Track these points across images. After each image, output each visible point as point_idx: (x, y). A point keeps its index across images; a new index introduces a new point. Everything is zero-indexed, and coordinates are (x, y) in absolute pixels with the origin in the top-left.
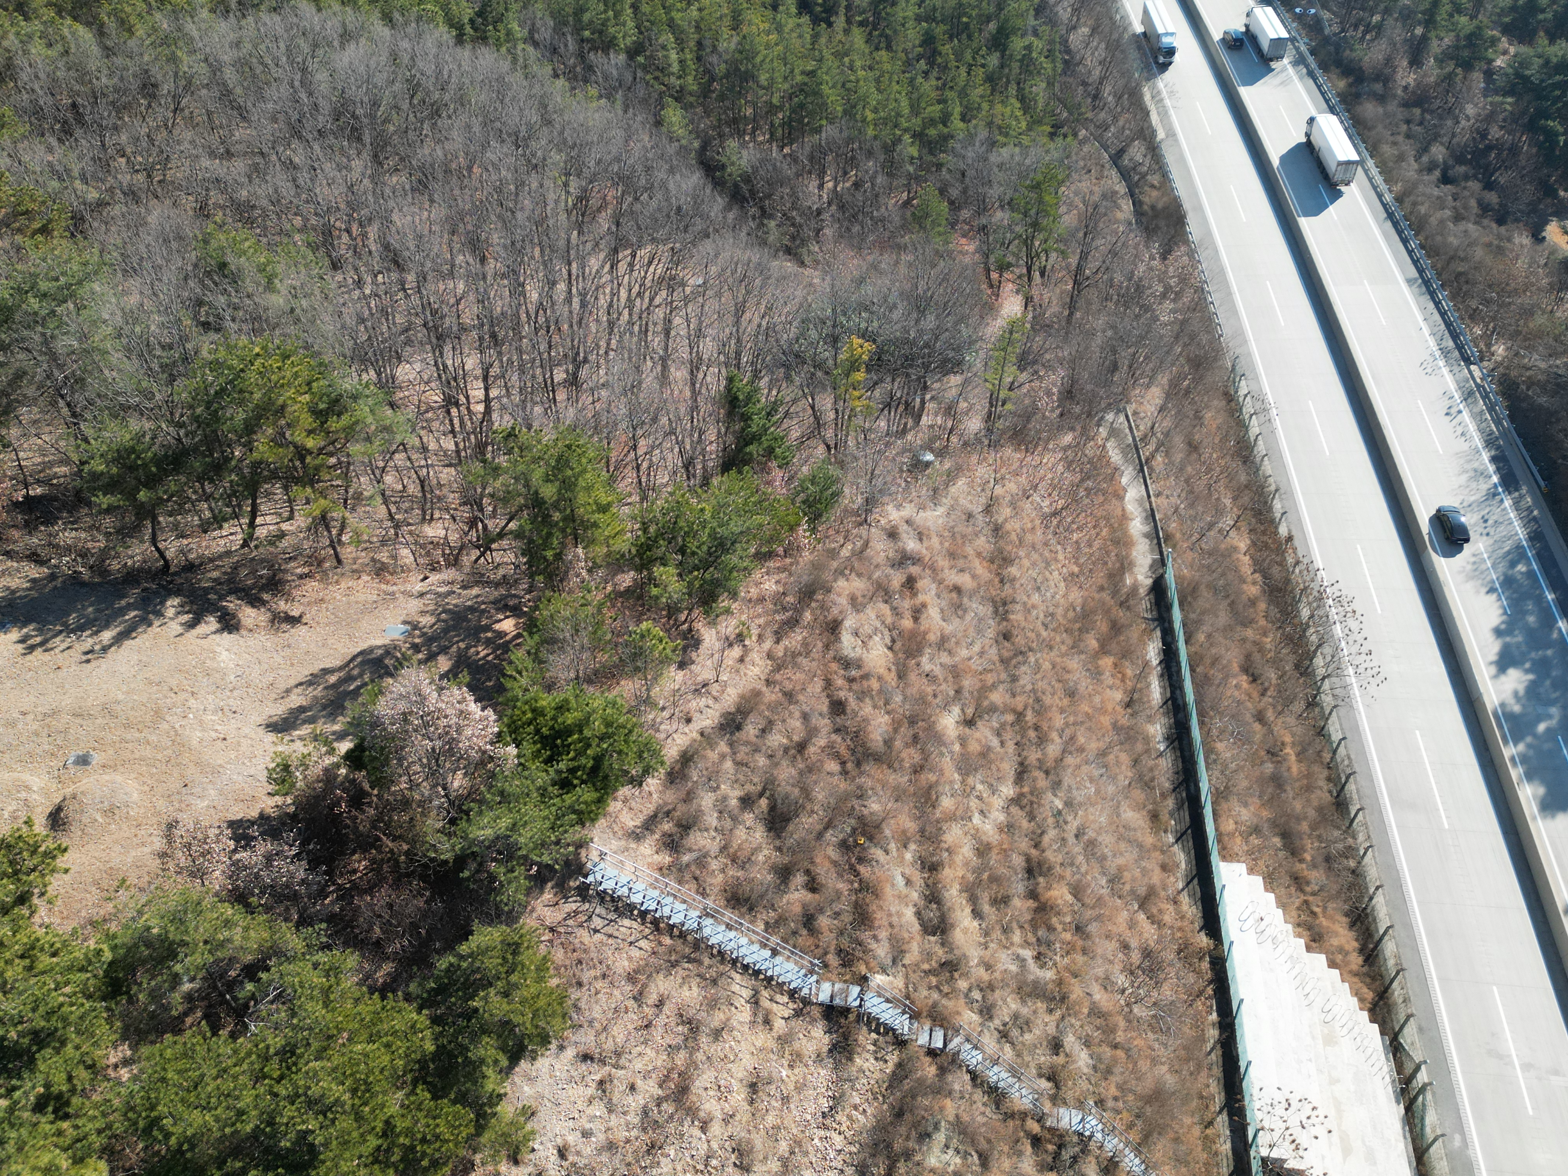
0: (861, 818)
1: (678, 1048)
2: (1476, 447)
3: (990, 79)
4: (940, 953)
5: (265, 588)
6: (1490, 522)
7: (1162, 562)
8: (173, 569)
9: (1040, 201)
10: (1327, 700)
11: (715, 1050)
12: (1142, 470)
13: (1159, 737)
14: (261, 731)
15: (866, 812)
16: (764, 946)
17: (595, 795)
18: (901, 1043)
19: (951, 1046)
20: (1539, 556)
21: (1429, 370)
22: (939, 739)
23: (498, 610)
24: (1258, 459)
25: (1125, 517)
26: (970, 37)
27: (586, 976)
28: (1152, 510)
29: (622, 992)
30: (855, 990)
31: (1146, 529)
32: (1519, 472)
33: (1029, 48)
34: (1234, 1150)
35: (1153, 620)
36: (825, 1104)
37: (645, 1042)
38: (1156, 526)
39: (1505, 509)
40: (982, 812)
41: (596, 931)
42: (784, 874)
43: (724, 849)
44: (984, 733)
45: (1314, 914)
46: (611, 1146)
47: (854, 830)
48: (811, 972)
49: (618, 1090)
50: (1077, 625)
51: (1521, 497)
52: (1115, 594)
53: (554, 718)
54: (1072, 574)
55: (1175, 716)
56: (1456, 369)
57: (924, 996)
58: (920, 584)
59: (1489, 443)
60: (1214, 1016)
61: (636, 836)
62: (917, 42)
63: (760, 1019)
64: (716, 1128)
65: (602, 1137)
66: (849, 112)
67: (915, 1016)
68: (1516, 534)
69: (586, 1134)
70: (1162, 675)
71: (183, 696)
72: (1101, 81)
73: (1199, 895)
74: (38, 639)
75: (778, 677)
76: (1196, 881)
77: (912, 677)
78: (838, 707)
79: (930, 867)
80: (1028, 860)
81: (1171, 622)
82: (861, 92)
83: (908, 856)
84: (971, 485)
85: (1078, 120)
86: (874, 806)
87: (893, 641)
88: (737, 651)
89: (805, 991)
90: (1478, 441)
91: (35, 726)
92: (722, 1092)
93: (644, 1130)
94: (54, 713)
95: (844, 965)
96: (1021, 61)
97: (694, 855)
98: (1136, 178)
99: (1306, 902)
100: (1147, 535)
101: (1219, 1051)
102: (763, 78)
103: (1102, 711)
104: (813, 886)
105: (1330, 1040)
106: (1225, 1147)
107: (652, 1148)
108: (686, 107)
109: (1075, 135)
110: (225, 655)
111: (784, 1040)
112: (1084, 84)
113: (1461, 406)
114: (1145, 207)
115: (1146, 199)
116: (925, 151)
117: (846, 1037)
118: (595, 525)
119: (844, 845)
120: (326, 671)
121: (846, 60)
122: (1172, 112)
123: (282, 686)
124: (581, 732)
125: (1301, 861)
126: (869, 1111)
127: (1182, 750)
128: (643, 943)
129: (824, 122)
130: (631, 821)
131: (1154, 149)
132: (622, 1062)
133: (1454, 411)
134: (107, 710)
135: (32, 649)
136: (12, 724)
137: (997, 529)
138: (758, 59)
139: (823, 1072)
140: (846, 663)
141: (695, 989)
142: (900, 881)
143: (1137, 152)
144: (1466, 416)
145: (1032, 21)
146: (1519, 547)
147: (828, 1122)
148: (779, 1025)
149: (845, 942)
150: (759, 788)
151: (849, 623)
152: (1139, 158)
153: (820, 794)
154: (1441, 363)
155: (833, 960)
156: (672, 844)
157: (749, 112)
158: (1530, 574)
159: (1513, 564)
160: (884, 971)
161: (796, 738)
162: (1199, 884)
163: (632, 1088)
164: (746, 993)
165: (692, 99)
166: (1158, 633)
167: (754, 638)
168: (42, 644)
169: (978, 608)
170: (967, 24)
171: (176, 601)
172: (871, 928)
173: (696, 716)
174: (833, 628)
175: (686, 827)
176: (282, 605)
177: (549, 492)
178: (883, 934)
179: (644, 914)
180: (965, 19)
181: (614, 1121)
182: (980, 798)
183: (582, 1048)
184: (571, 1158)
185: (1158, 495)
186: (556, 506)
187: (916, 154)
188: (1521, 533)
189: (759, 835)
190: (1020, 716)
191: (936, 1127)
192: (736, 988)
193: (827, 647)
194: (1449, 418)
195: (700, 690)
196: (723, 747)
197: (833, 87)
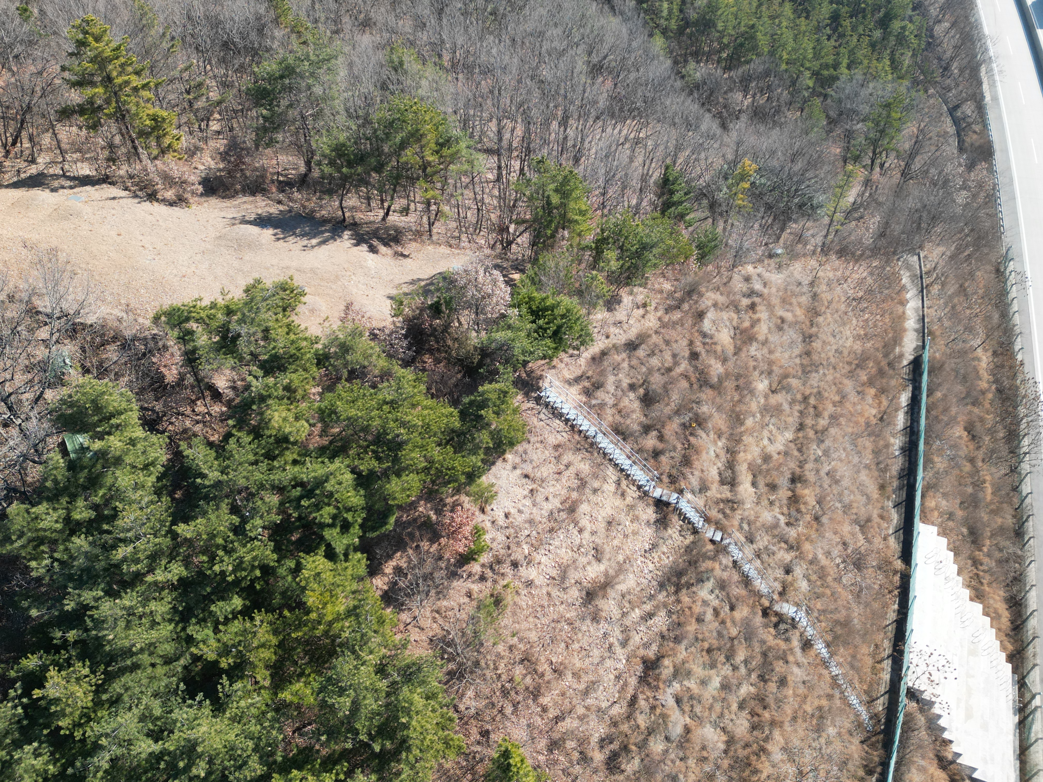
0: (696, 415)
1: (574, 490)
3: (873, 45)
4: (728, 495)
5: (391, 240)
7: (924, 347)
8: (346, 223)
9: (889, 116)
10: (1025, 467)
11: (593, 498)
12: (922, 291)
13: (896, 447)
14: (385, 298)
15: (699, 411)
16: (629, 458)
17: (554, 345)
18: (695, 531)
19: (726, 542)
22: (752, 392)
23: (513, 269)
24: (1011, 312)
25: (902, 317)
26: (864, 17)
27: (533, 439)
28: (923, 316)
29: (549, 453)
30: (676, 495)
31: (917, 326)
33: (904, 28)
34: (891, 680)
35: (909, 380)
36: (647, 547)
37: (557, 480)
38: (924, 326)
40: (770, 439)
41: (541, 420)
42: (647, 429)
43: (615, 405)
44: (780, 398)
45: (982, 584)
46: (531, 522)
47: (691, 419)
48: (653, 480)
49: (540, 498)
50: (856, 362)
52: (886, 355)
53: (540, 303)
54: (859, 336)
55: (910, 437)
57: (714, 513)
58: (758, 308)
60: (896, 607)
61: (570, 383)
62: (827, 16)
63: (619, 492)
64: (586, 535)
65: (528, 516)
66: (772, 53)
67: (707, 520)
69: (520, 511)
70: (907, 413)
71: (348, 273)
72: (952, 59)
73: (902, 539)
74: (282, 236)
75: (662, 331)
76: (901, 531)
77: (743, 355)
78: (694, 356)
79: (731, 452)
80: (793, 474)
81: (920, 383)
82: (782, 42)
83: (720, 444)
84: (804, 269)
85: (929, 82)
86: (705, 409)
87: (735, 334)
88: (641, 311)
89: (647, 488)
91: (278, 271)
92: (593, 519)
93: (549, 521)
94: (288, 268)
95: (671, 483)
96: (897, 36)
97: (599, 402)
98: (964, 125)
99: (977, 575)
100: (916, 330)
101: (894, 625)
102: (720, 26)
103: (861, 414)
104: (661, 438)
105: (973, 653)
106: (886, 676)
107: (551, 530)
108: (667, 38)
109: (926, 91)
110: (370, 262)
111: (631, 507)
112: (940, 59)
114: (966, 144)
115: (968, 140)
116: (818, 85)
117: (665, 517)
118: (576, 221)
119: (684, 425)
120: (419, 280)
121: (777, 21)
122: (999, 84)
123: (397, 282)
124: (553, 311)
125: (980, 550)
126: (671, 559)
127: (910, 457)
128: (564, 434)
129: (754, 57)
130: (568, 375)
131: (981, 108)
132: (544, 485)
134: (313, 271)
135: (278, 239)
136: (268, 269)
137: (815, 296)
138: (719, 13)
139: (649, 531)
140: (705, 335)
141: (587, 466)
142: (712, 453)
143: (968, 109)
145: (910, 12)
147: (647, 555)
148: (629, 500)
149: (674, 472)
150: (641, 381)
151: (711, 315)
152: (969, 112)
153: (675, 397)
155: (665, 479)
156: (587, 393)
157: (706, 49)
160: (693, 492)
161: (666, 365)
162: (904, 533)
163: (547, 499)
164: (614, 478)
165: (672, 35)
166: (910, 388)
167: (653, 308)
168: (283, 238)
169: (791, 334)
170: (864, 9)
171: (349, 233)
172: (691, 468)
173: (612, 336)
174: (700, 315)
175: (598, 386)
176: (399, 249)
177: (555, 199)
178: (696, 473)
179: (567, 420)
180: (863, 5)
181: (535, 510)
182: (771, 432)
183: (525, 472)
184: (511, 519)
185: (929, 308)
186: (557, 208)
187: (811, 85)
189: (636, 405)
190: (805, 399)
191: (708, 579)
192: (609, 473)
193: (695, 325)
195: (619, 323)
196: (624, 355)
197: (765, 35)
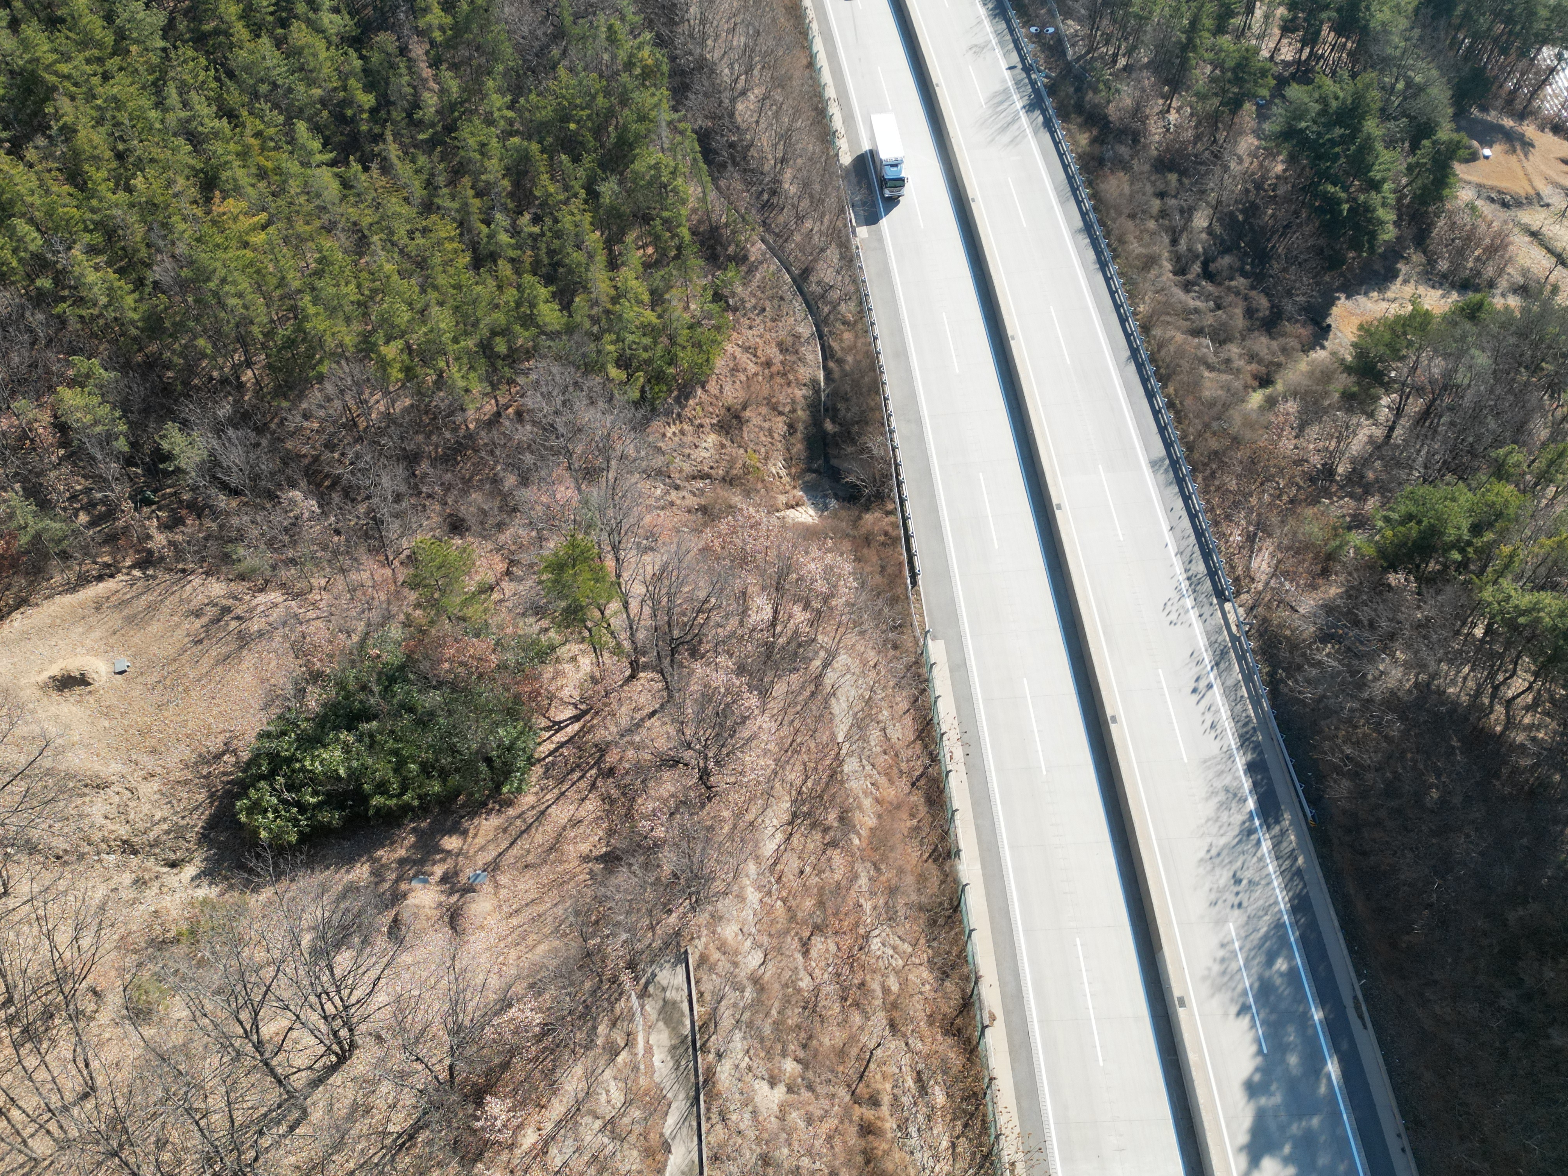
2: (1229, 749)
6: (1245, 882)
12: (697, 1100)
20: (1304, 940)
21: (1173, 617)
32: (1283, 791)
39: (1261, 859)
51: (1283, 833)
56: (1207, 611)
59: (1245, 740)
68: (1276, 903)
72: (780, 166)
90: (1231, 740)
98: (826, 310)
113: (1212, 676)
133: (1202, 684)
143: (828, 269)
144: (1217, 692)
146: (1279, 926)
152: (830, 277)
154: (1189, 602)
158: (1292, 975)
159: (1270, 961)
185: (714, 1162)
188: (1281, 898)
194: (1196, 697)
